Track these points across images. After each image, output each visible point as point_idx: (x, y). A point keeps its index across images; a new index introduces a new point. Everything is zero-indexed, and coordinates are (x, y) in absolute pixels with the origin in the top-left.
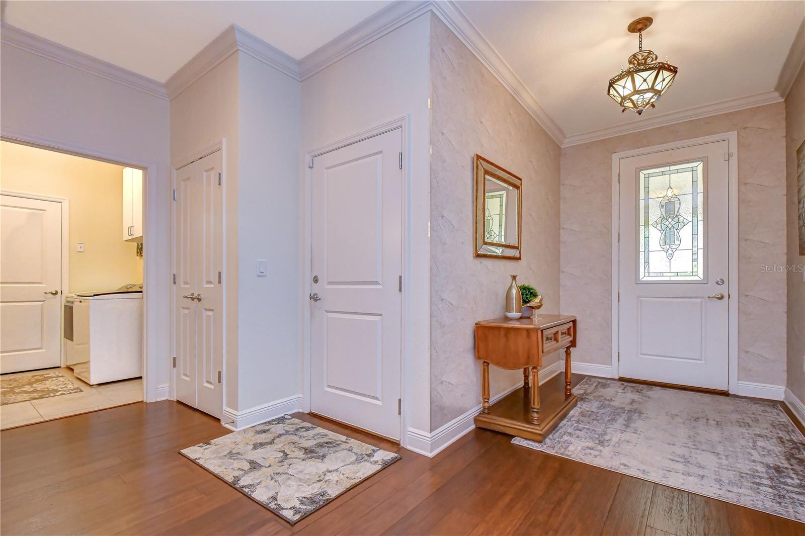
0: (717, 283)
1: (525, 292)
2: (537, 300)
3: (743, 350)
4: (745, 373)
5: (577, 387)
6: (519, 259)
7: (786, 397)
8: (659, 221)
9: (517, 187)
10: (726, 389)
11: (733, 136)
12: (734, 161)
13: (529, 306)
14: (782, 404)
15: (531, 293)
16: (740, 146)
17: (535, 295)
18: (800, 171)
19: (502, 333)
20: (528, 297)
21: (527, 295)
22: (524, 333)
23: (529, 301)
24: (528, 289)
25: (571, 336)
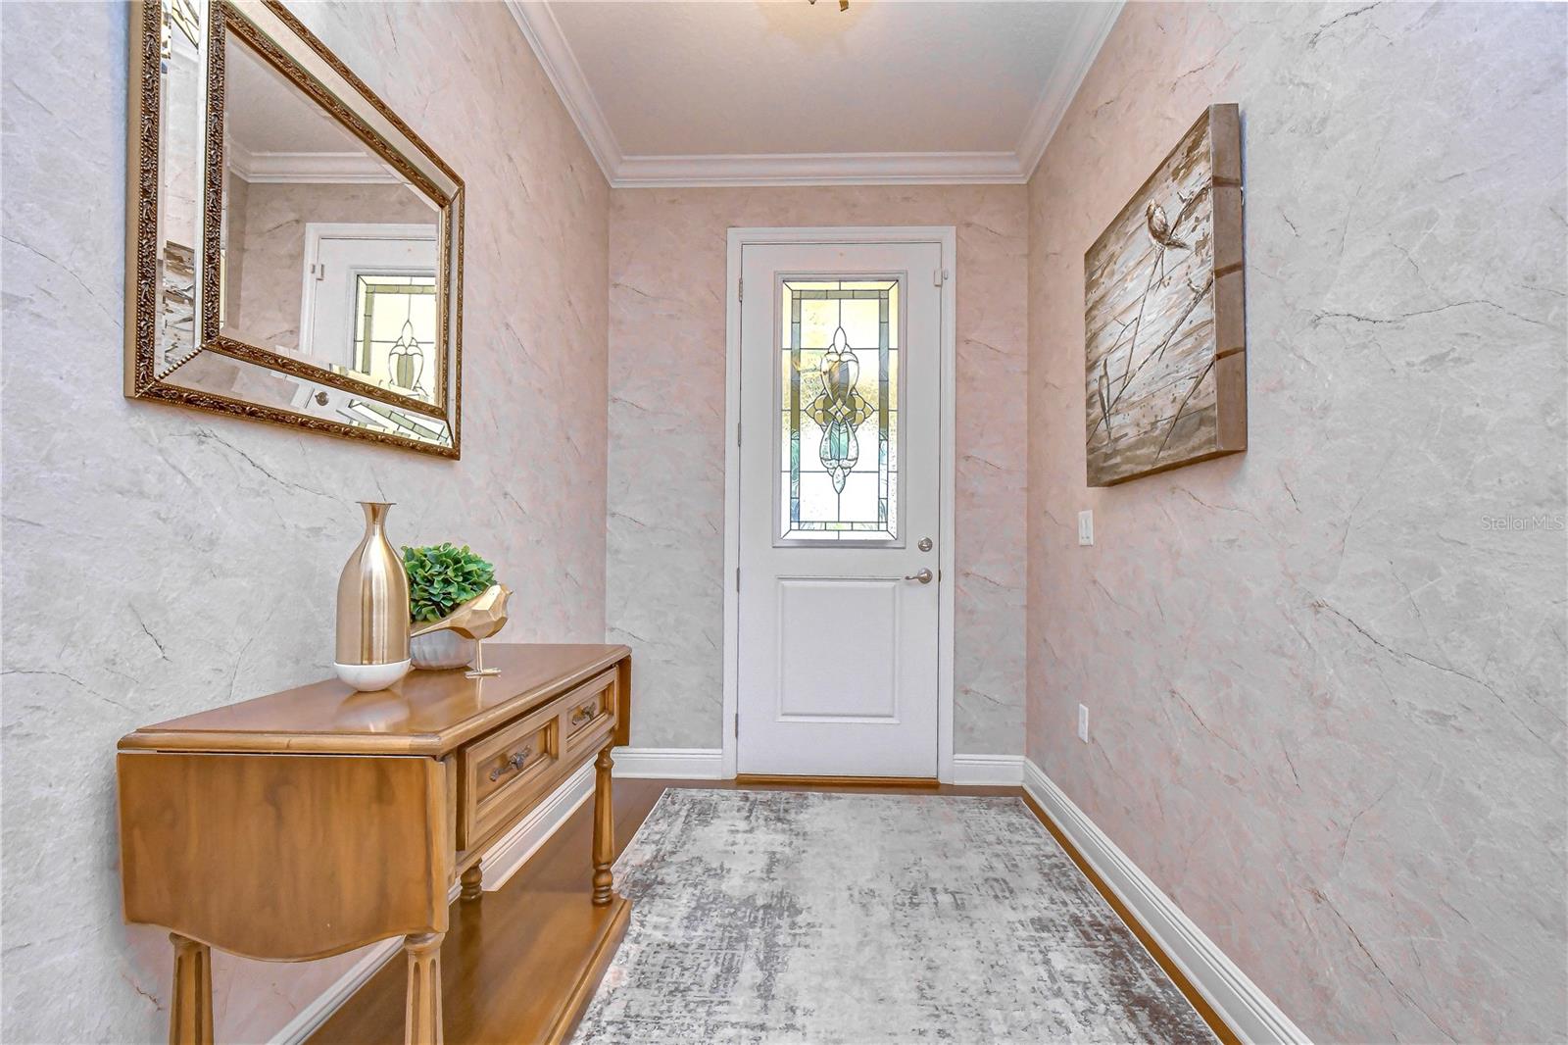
0: (922, 548)
1: (440, 573)
2: (487, 601)
3: (961, 689)
4: (967, 737)
5: (637, 835)
6: (453, 455)
7: (1028, 777)
8: (820, 405)
9: (443, 201)
10: (934, 775)
11: (948, 234)
12: (950, 286)
13: (453, 628)
14: (1019, 791)
15: (467, 576)
16: (961, 259)
17: (475, 582)
18: (1095, 296)
19: (255, 782)
20: (452, 589)
21: (447, 582)
22: (365, 779)
23: (455, 607)
24: (457, 561)
25: (611, 714)
